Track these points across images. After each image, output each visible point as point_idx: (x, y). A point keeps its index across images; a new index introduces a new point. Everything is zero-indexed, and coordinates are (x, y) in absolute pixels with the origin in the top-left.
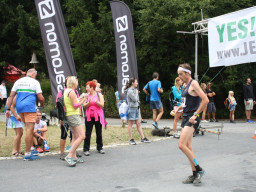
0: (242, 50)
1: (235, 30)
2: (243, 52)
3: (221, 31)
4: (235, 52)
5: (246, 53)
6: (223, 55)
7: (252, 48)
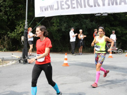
2: (56, 8)
5: (58, 9)
6: (44, 10)
7: (62, 5)
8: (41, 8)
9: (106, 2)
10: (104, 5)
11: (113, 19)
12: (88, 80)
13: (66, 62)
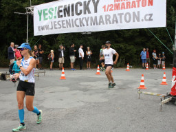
0: (50, 27)
1: (47, 14)
3: (40, 14)
4: (47, 27)
5: (52, 29)
6: (41, 29)
7: (55, 25)
8: (39, 28)
9: (89, 22)
10: (87, 25)
11: (117, 36)
12: (74, 90)
13: (63, 75)
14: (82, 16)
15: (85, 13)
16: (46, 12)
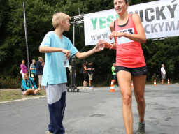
1: (105, 22)
3: (94, 22)
4: (105, 35)
6: (96, 38)
8: (93, 37)
9: (164, 28)
10: (161, 30)
14: (155, 21)
15: (158, 19)
16: (103, 20)
